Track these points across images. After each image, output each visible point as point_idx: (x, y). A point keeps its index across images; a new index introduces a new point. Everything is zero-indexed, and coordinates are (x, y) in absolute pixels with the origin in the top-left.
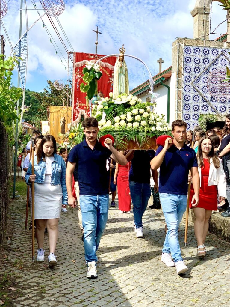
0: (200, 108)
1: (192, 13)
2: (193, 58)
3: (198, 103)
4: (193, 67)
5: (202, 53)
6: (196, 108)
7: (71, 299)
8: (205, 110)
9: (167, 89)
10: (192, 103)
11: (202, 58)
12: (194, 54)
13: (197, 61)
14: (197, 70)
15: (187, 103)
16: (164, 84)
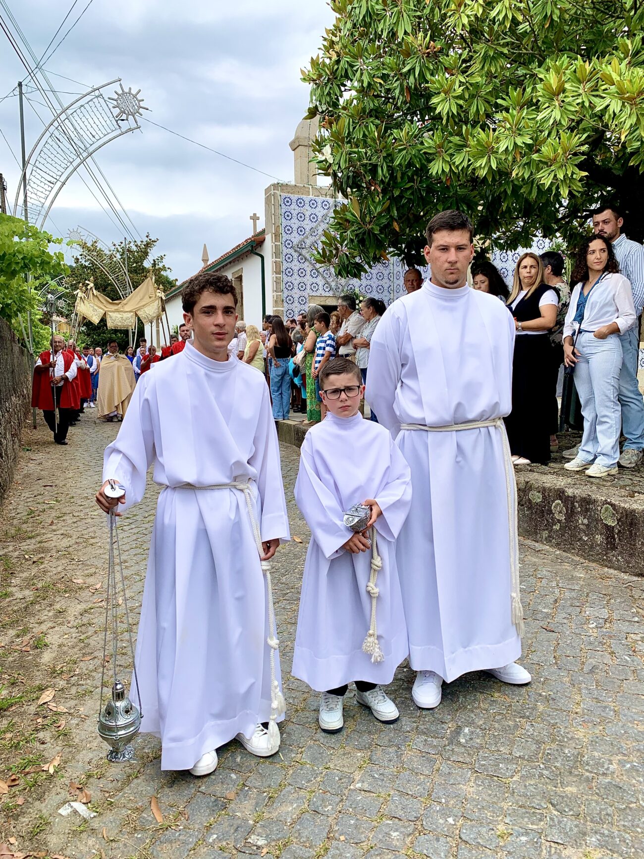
0: (308, 287)
1: (291, 145)
2: (295, 213)
3: (304, 280)
4: (295, 227)
5: (307, 206)
6: (302, 287)
8: (315, 289)
9: (260, 259)
10: (296, 279)
11: (307, 214)
12: (297, 207)
13: (301, 217)
14: (301, 231)
15: (289, 279)
16: (257, 251)
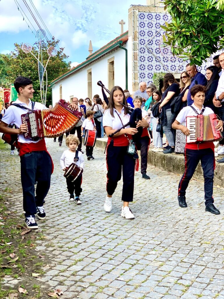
0: (154, 68)
2: (146, 23)
3: (152, 63)
4: (146, 31)
5: (154, 19)
6: (150, 67)
7: (49, 205)
8: (158, 69)
9: (125, 51)
10: (146, 63)
11: (154, 23)
12: (147, 20)
13: (150, 25)
14: (150, 34)
15: (142, 63)
16: (122, 47)
